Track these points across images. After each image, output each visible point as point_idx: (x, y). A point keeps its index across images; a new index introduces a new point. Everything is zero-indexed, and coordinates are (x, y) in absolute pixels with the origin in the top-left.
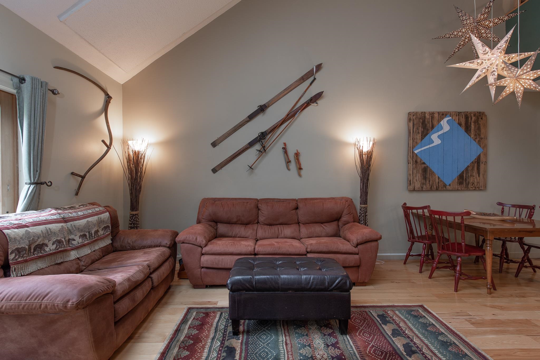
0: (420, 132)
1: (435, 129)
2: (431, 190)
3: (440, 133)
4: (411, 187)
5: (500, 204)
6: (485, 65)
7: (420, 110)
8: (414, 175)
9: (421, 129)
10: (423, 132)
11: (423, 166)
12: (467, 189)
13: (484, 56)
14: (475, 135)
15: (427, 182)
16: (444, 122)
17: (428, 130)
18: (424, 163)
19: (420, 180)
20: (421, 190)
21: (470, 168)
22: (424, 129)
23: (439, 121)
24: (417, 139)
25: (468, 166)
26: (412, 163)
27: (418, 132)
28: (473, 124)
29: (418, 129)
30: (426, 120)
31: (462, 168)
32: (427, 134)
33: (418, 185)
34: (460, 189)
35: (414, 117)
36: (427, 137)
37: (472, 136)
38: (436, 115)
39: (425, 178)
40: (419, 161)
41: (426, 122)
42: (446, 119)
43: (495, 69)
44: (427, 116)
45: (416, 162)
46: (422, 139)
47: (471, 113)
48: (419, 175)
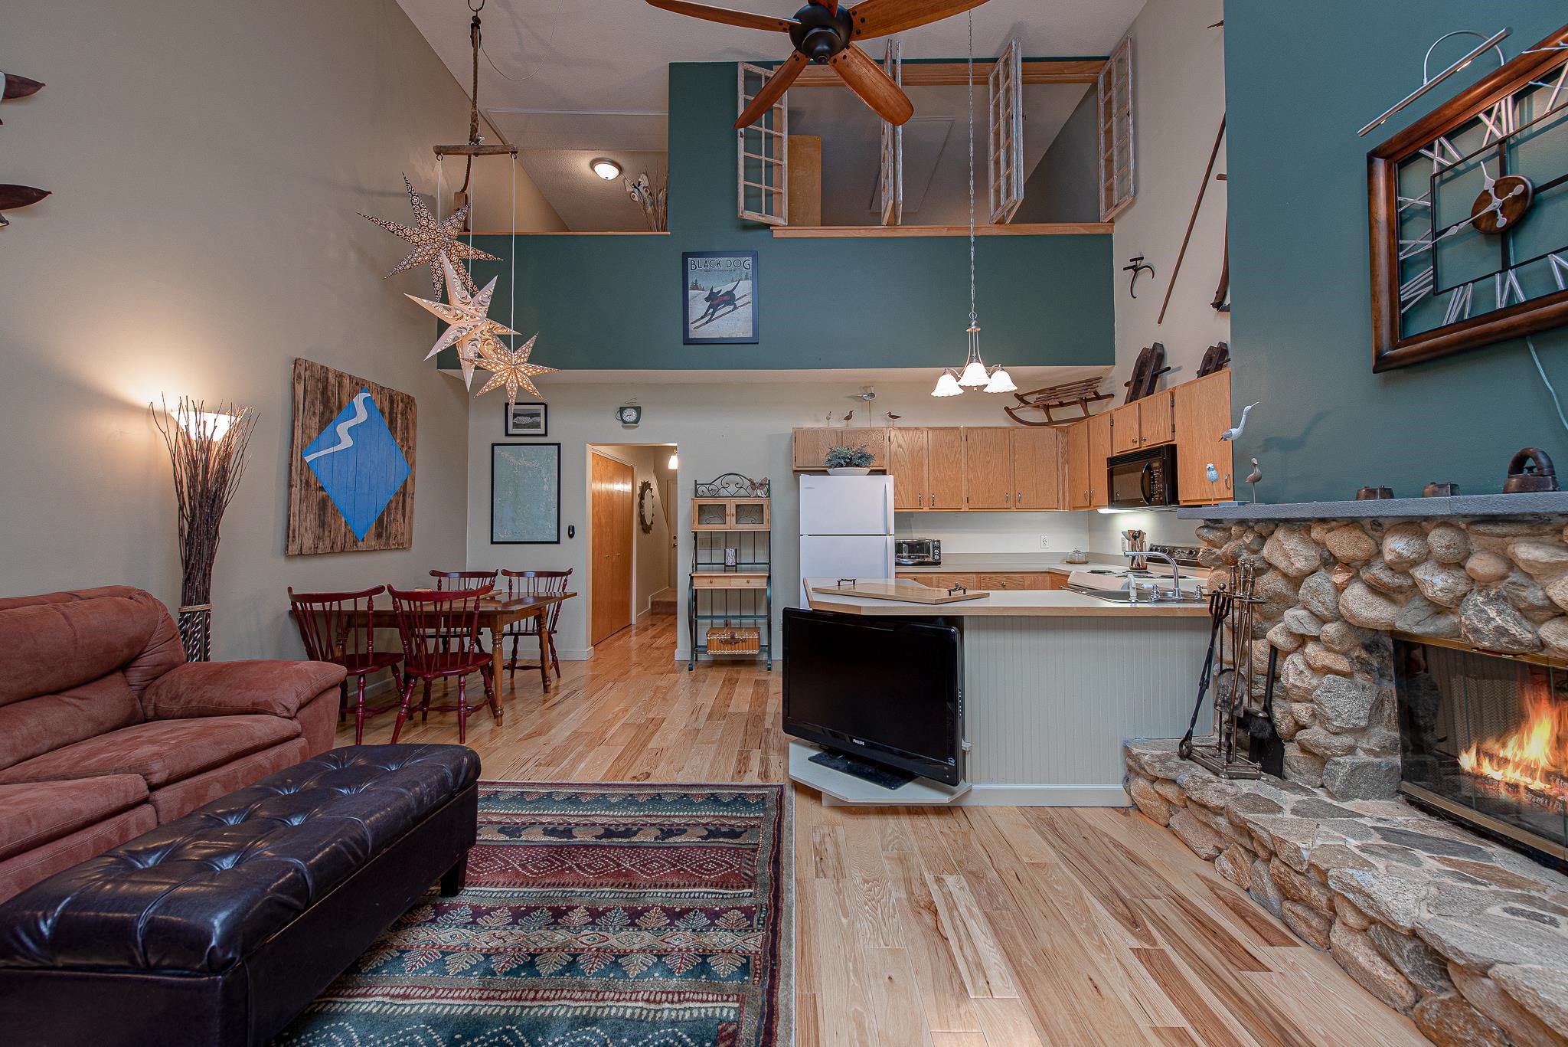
0: (317, 412)
1: (344, 412)
2: (332, 552)
3: (352, 423)
4: (295, 547)
5: (434, 573)
6: (463, 323)
7: (319, 361)
8: (303, 517)
9: (319, 407)
10: (322, 414)
11: (321, 494)
12: (388, 549)
13: (462, 306)
14: (402, 440)
15: (327, 533)
16: (359, 400)
17: (332, 412)
18: (322, 489)
19: (313, 529)
20: (314, 554)
21: (393, 505)
22: (324, 406)
23: (352, 396)
24: (310, 428)
25: (391, 501)
26: (298, 487)
27: (314, 412)
28: (399, 416)
29: (313, 404)
30: (330, 388)
31: (382, 505)
32: (330, 420)
33: (308, 541)
34: (377, 547)
35: (308, 373)
36: (329, 428)
37: (398, 441)
38: (346, 381)
39: (322, 524)
40: (312, 481)
41: (330, 394)
42: (363, 395)
43: (477, 337)
44: (332, 379)
45: (307, 483)
46: (321, 429)
47: (398, 393)
48: (312, 516)
